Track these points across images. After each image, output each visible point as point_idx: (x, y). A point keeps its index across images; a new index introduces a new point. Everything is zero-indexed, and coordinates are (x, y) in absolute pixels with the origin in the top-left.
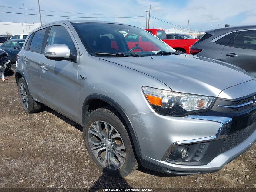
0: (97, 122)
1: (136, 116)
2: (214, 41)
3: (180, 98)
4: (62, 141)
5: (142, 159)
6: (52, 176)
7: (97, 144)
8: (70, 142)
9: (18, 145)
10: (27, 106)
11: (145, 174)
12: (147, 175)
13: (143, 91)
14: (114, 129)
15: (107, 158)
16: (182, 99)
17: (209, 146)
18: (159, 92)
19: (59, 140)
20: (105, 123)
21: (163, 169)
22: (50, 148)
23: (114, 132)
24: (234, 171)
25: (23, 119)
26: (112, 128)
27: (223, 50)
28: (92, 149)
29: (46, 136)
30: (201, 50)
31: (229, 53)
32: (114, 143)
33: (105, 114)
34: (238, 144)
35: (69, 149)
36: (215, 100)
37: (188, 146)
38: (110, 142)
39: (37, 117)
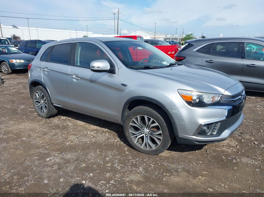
0: (138, 117)
1: (175, 109)
2: (195, 50)
3: (202, 96)
4: (94, 137)
5: (178, 137)
6: (105, 159)
7: (136, 133)
8: (101, 137)
9: (58, 143)
10: (44, 112)
11: (171, 152)
12: (173, 152)
13: (179, 93)
14: (153, 120)
15: (146, 142)
16: (204, 96)
17: (220, 125)
18: (190, 92)
19: (92, 137)
20: (146, 117)
21: (194, 142)
22: (88, 142)
23: (153, 122)
24: (229, 145)
25: (44, 123)
26: (152, 119)
27: (203, 57)
28: (132, 137)
29: (77, 135)
30: (185, 58)
31: (208, 60)
32: (151, 131)
33: (147, 110)
34: (232, 126)
35: (104, 142)
36: (222, 96)
37: (208, 125)
38: (148, 130)
39: (56, 120)
